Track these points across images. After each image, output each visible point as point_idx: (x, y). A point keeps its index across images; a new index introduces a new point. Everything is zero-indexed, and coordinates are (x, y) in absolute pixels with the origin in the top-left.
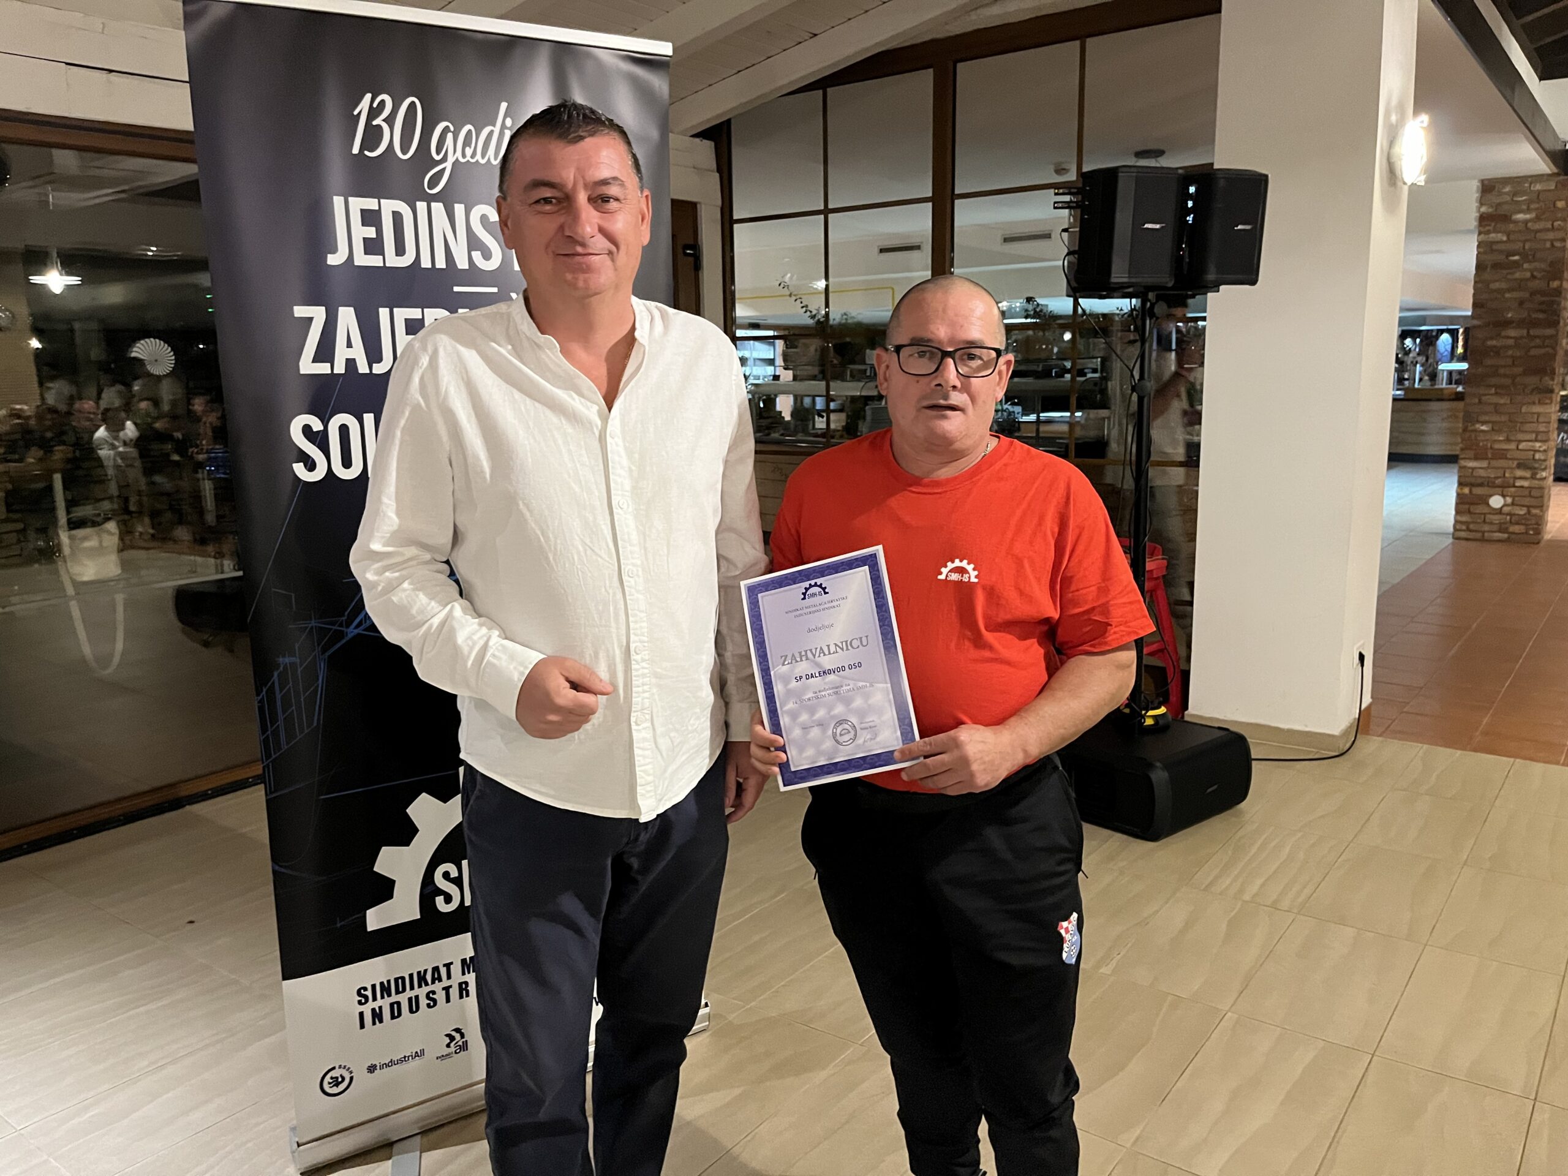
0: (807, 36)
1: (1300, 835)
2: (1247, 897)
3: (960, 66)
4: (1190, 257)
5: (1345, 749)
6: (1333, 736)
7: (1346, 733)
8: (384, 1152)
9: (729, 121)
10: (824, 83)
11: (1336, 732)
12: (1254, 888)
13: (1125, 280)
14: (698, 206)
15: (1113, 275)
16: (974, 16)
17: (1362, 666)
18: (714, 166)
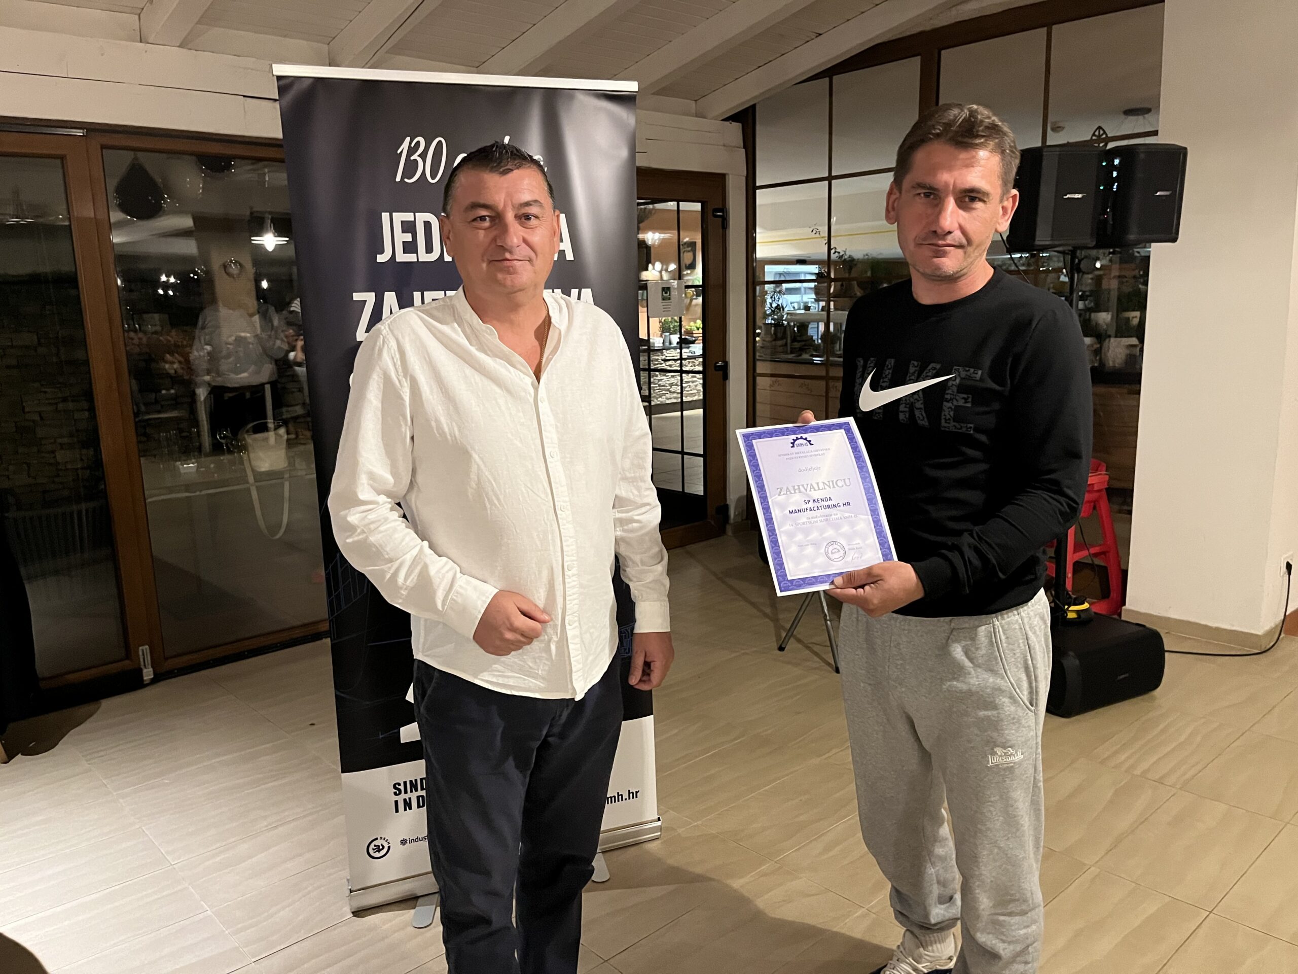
0: (813, 35)
1: (1203, 720)
2: (1138, 772)
3: (943, 52)
4: (1113, 220)
5: (1268, 647)
6: (1257, 635)
7: (1269, 633)
8: (411, 903)
9: (753, 107)
10: (830, 72)
11: (1260, 632)
12: (1145, 765)
13: (1047, 243)
14: (727, 177)
15: (1037, 239)
16: (954, 12)
17: (1289, 574)
18: (741, 143)
